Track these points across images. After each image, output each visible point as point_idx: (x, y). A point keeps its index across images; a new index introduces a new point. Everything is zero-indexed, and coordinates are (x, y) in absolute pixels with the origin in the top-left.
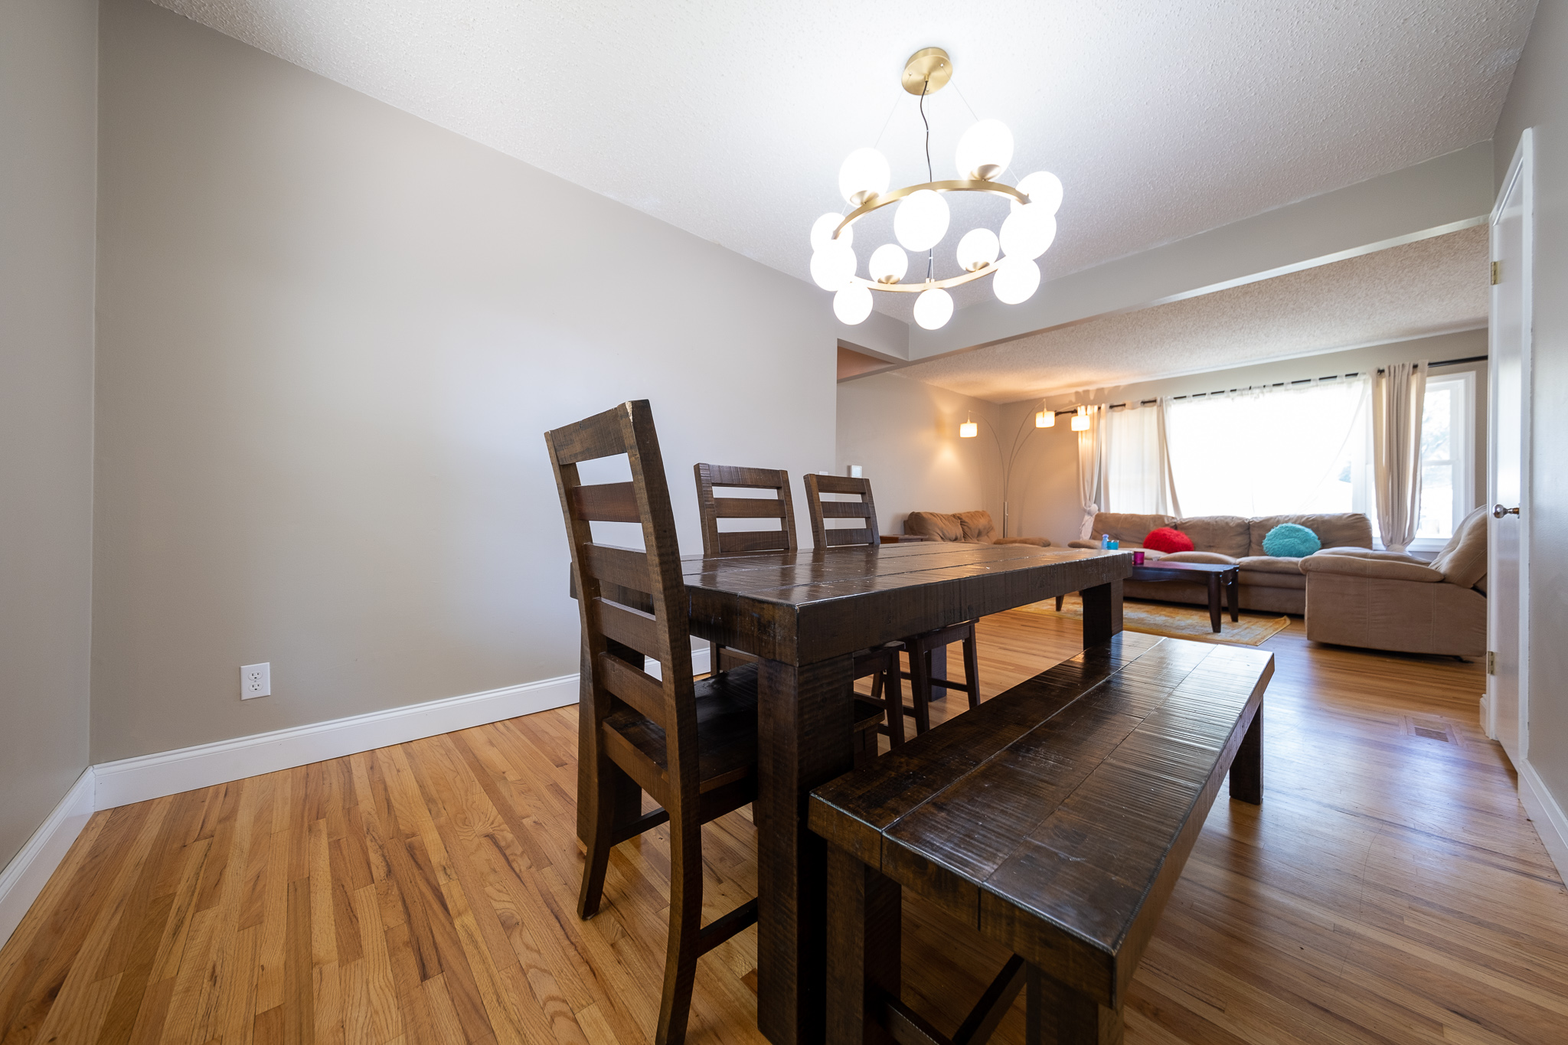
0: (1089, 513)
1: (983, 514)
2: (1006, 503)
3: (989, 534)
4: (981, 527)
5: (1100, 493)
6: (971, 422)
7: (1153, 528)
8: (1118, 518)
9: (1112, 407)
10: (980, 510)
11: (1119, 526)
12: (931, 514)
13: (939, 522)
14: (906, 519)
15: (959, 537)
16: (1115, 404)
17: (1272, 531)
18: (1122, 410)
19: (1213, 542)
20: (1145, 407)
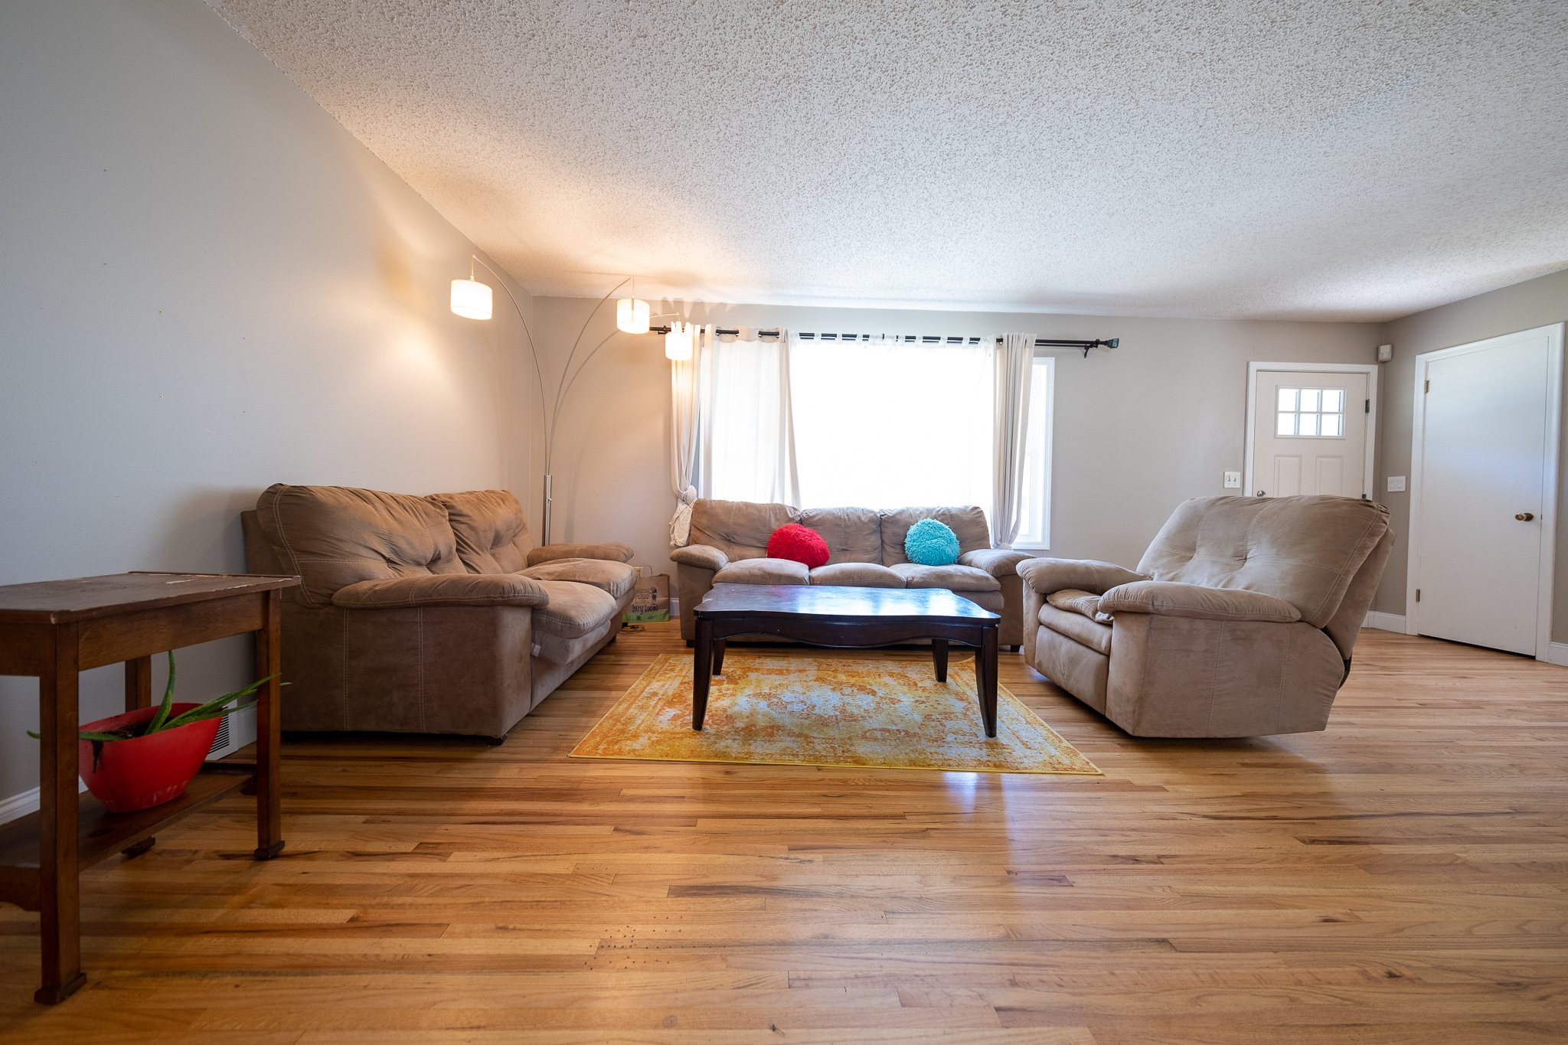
0: (685, 501)
1: (503, 497)
2: (549, 477)
3: (516, 539)
4: (500, 525)
5: (698, 468)
6: (476, 280)
7: (775, 526)
8: (728, 508)
9: (719, 332)
10: (497, 488)
11: (731, 521)
12: (356, 493)
13: (381, 517)
14: (253, 506)
15: (444, 551)
16: (723, 329)
17: (913, 529)
18: (733, 341)
19: (846, 544)
20: (763, 341)
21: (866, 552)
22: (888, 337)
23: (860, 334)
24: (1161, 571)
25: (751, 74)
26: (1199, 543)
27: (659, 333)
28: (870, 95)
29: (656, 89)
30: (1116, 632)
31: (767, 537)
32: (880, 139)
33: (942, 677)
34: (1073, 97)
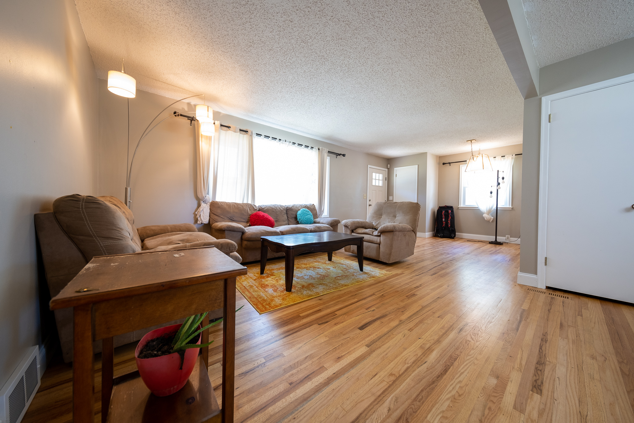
0: (205, 202)
2: (128, 189)
6: (125, 73)
7: (250, 212)
8: (229, 205)
9: (221, 125)
11: (231, 211)
16: (223, 124)
17: (299, 212)
18: (227, 131)
19: (277, 218)
20: (240, 133)
21: (284, 221)
22: (287, 141)
23: (278, 138)
24: (375, 221)
25: (314, 50)
26: (383, 214)
27: (188, 119)
28: (339, 72)
29: (277, 37)
30: (382, 238)
31: (247, 217)
32: (331, 83)
33: (330, 259)
34: (379, 93)
